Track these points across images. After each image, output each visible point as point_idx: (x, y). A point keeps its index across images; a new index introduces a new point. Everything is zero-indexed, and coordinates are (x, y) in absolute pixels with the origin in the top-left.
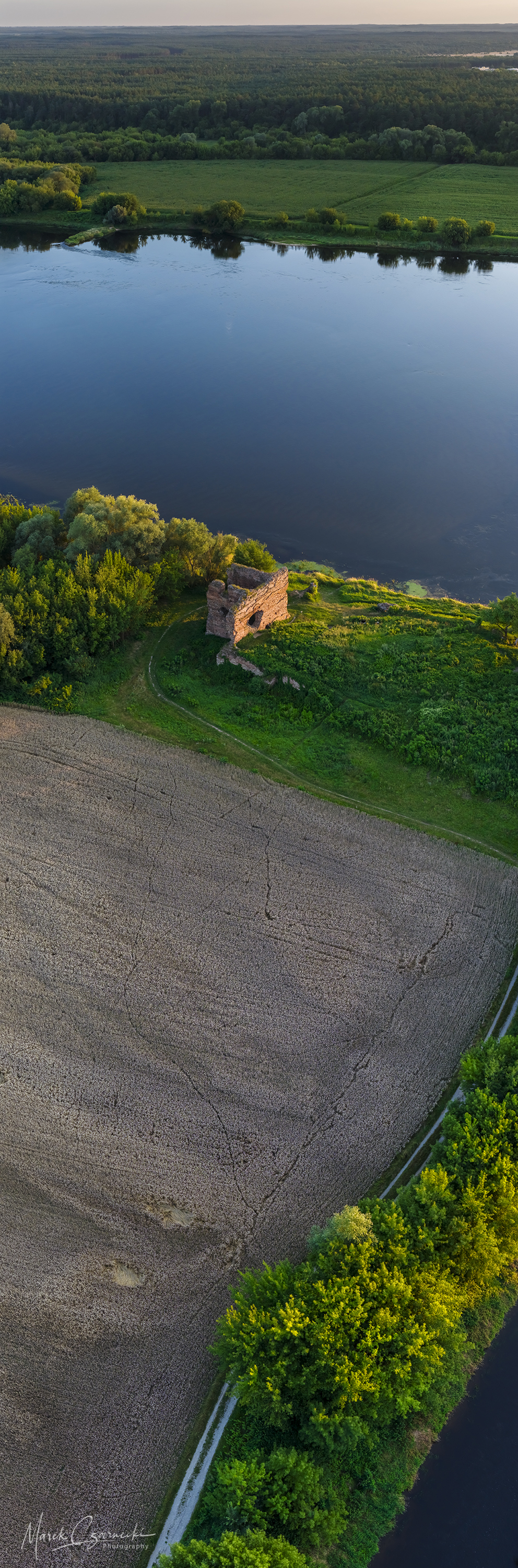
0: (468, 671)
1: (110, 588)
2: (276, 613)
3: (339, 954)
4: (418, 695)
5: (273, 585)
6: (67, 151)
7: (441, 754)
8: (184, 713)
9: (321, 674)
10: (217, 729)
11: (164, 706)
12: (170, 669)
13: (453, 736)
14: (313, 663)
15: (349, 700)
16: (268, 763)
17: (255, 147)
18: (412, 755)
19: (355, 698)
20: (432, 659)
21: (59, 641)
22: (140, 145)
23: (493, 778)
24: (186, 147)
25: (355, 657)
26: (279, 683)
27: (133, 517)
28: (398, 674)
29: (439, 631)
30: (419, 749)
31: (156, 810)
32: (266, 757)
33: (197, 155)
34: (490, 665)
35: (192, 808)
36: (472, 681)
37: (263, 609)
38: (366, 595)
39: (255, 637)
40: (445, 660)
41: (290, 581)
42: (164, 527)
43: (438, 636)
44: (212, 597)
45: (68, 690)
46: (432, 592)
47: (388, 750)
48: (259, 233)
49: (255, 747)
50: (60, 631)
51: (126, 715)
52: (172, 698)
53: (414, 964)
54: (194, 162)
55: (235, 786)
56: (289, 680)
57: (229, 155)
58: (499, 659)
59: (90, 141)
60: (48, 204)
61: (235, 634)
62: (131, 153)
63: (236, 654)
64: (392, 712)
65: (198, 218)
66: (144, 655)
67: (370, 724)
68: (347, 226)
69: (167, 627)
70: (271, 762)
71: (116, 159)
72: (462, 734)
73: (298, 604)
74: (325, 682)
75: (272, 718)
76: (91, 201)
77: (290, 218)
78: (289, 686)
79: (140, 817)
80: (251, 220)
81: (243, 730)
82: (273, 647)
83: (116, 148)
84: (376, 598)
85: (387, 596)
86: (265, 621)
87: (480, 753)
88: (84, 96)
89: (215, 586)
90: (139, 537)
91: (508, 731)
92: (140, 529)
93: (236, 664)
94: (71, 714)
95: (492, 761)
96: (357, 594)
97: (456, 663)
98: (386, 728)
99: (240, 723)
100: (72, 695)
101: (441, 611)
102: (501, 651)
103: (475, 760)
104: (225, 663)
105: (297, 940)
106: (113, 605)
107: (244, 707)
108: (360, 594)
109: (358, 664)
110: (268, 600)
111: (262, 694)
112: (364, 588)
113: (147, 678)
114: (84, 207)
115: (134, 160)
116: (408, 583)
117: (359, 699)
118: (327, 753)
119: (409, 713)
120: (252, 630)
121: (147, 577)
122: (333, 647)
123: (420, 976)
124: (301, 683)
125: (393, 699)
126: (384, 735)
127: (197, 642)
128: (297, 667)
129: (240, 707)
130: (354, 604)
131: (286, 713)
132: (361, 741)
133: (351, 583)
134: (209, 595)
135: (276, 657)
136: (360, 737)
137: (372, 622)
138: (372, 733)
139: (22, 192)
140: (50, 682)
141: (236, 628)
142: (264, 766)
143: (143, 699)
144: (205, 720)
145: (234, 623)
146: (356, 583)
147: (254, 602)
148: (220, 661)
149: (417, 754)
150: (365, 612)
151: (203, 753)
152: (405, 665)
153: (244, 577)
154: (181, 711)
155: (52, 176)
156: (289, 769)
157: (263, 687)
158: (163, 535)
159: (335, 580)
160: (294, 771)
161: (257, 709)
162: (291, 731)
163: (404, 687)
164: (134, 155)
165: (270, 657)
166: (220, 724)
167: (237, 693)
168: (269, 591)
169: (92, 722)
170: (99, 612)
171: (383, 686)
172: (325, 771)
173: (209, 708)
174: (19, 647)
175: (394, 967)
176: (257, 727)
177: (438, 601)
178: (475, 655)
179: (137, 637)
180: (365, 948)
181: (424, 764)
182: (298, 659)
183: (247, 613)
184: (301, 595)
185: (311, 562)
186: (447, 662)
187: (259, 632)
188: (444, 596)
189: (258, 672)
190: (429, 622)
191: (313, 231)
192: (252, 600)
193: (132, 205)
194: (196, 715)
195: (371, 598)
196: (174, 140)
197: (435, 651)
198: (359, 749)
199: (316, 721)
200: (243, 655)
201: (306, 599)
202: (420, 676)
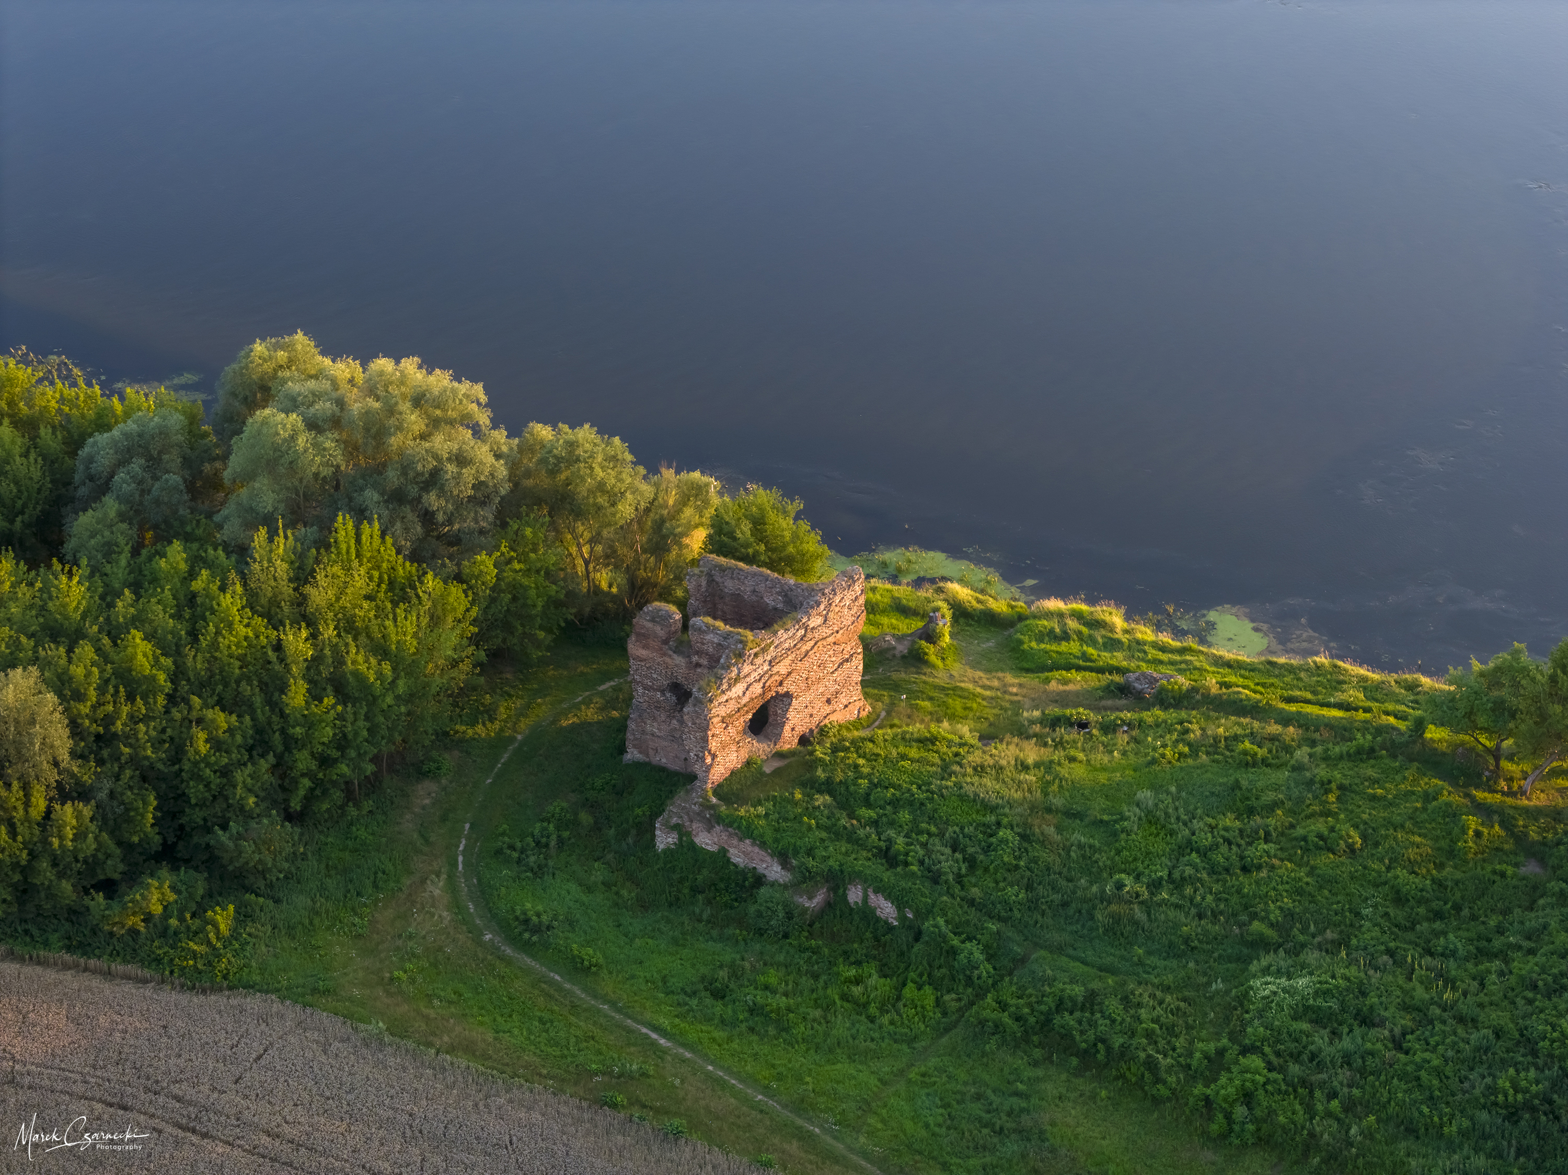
0: (1389, 869)
1: (348, 626)
2: (829, 701)
5: (819, 620)
7: (1311, 1112)
8: (560, 989)
9: (959, 878)
10: (654, 1036)
11: (501, 969)
12: (519, 861)
13: (1347, 1060)
14: (937, 845)
15: (1043, 953)
16: (804, 1137)
18: (1228, 1116)
19: (1060, 949)
20: (1283, 834)
21: (199, 778)
25: (1059, 829)
27: (414, 420)
28: (1183, 879)
29: (1302, 754)
30: (1248, 1098)
32: (799, 1122)
34: (1451, 853)
36: (1399, 899)
37: (792, 689)
38: (1091, 651)
39: (767, 770)
40: (1320, 837)
41: (871, 608)
42: (505, 449)
43: (1298, 768)
44: (643, 653)
45: (223, 918)
46: (1284, 641)
47: (1157, 1101)
49: (766, 1090)
50: (203, 748)
51: (389, 994)
52: (526, 947)
56: (866, 898)
58: (1478, 834)
61: (709, 760)
63: (713, 820)
64: (1167, 989)
66: (444, 819)
67: (1103, 1025)
69: (512, 739)
70: (811, 1135)
72: (1372, 1054)
73: (895, 676)
74: (972, 903)
75: (817, 1005)
78: (867, 914)
81: (730, 1039)
82: (821, 800)
84: (1118, 658)
85: (1152, 653)
86: (796, 724)
87: (1426, 1110)
89: (653, 620)
90: (433, 480)
91: (1510, 1044)
92: (436, 457)
93: (713, 848)
94: (230, 988)
95: (1462, 1133)
96: (1064, 647)
97: (1351, 849)
98: (1149, 1034)
99: (723, 1021)
100: (235, 935)
101: (1309, 696)
102: (1482, 809)
103: (1411, 1131)
104: (680, 844)
106: (356, 674)
107: (736, 973)
108: (1073, 647)
109: (1067, 850)
110: (806, 663)
111: (786, 936)
112: (1085, 630)
113: (452, 887)
116: (1212, 616)
117: (1071, 952)
118: (976, 1109)
119: (1217, 992)
120: (760, 748)
121: (456, 595)
122: (994, 800)
124: (900, 904)
125: (1171, 951)
126: (1143, 1055)
127: (599, 783)
128: (888, 857)
129: (723, 974)
130: (1056, 674)
131: (857, 990)
132: (1078, 1073)
133: (1049, 615)
134: (634, 648)
135: (827, 829)
136: (1074, 1061)
137: (1109, 728)
138: (1109, 1049)
140: (172, 897)
141: (713, 745)
142: (793, 1147)
143: (440, 949)
144: (619, 1010)
145: (707, 728)
146: (1060, 615)
147: (766, 667)
148: (664, 840)
149: (1240, 1111)
150: (1089, 699)
151: (614, 1106)
152: (1203, 853)
153: (737, 597)
154: (551, 983)
156: (865, 1155)
157: (789, 916)
158: (502, 471)
159: (999, 606)
161: (773, 980)
162: (873, 1046)
163: (1200, 916)
165: (810, 828)
166: (665, 1022)
167: (715, 933)
168: (809, 635)
169: (292, 1013)
170: (315, 695)
171: (1139, 914)
172: (972, 1162)
173: (633, 977)
174: (82, 794)
176: (772, 1031)
177: (1300, 668)
178: (1408, 824)
179: (425, 768)
181: (1263, 1141)
182: (891, 833)
183: (745, 700)
184: (902, 648)
185: (931, 554)
186: (1326, 844)
187: (780, 755)
188: (1317, 653)
189: (774, 871)
190: (1274, 728)
192: (759, 661)
194: (595, 997)
197: (1292, 812)
198: (1073, 1095)
199: (945, 1014)
200: (731, 823)
201: (916, 659)
202: (1247, 884)
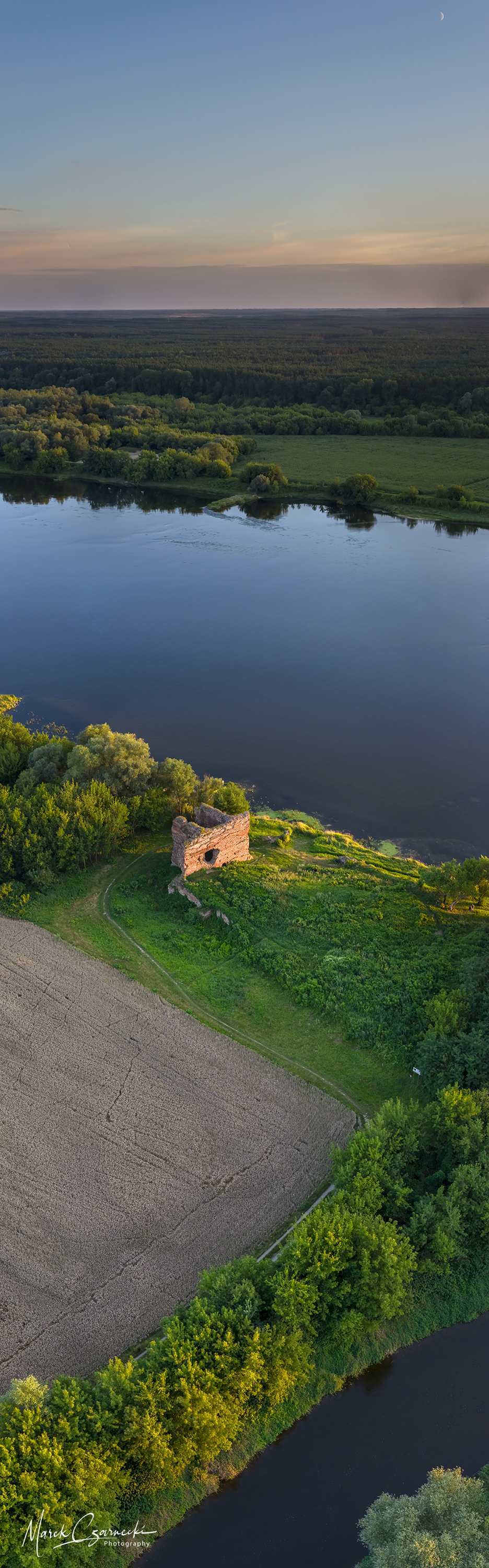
0: (388, 927)
1: (86, 814)
2: (235, 854)
3: (155, 1162)
4: (330, 944)
5: (231, 827)
6: (237, 424)
7: (327, 998)
8: (119, 931)
9: (250, 913)
10: (141, 949)
11: (104, 923)
12: (124, 892)
13: (344, 984)
14: (246, 902)
15: (266, 939)
16: (171, 985)
17: (415, 425)
18: (301, 996)
19: (272, 939)
20: (360, 912)
21: (26, 854)
22: (305, 420)
23: (365, 1027)
24: (348, 423)
25: (287, 901)
26: (213, 917)
27: (123, 752)
28: (320, 922)
29: (377, 887)
30: (308, 992)
31: (53, 1012)
32: (172, 980)
33: (358, 431)
34: (412, 925)
35: (85, 1014)
36: (387, 937)
37: (219, 848)
38: (335, 848)
39: (207, 872)
40: (371, 915)
41: (253, 825)
42: (152, 765)
43: (375, 891)
44: (175, 832)
45: (25, 898)
46: (404, 853)
47: (284, 989)
48: (389, 507)
49: (167, 970)
50: (28, 845)
51: (67, 926)
52: (114, 918)
53: (219, 1182)
54: (354, 437)
55: (132, 1002)
56: (221, 915)
57: (390, 431)
58: (425, 920)
59: (261, 414)
60: (202, 471)
61: (185, 867)
62: (297, 428)
63: (184, 886)
64: (299, 955)
65: (334, 490)
66: (108, 877)
67: (274, 963)
68: (473, 503)
69: (141, 855)
70: (174, 985)
71: (282, 433)
72: (352, 983)
73: (267, 849)
74: (250, 920)
75: (194, 946)
76: (240, 470)
77: (420, 493)
78: (221, 921)
79: (37, 1016)
80: (383, 494)
81: (163, 953)
82: (218, 883)
83: (283, 422)
84: (344, 852)
85: (355, 851)
86: (220, 860)
87: (361, 1003)
88: (268, 374)
89: (178, 822)
90: (126, 772)
91: (398, 986)
92: (127, 765)
93: (184, 895)
94: (22, 919)
95: (370, 1012)
96: (327, 846)
97: (379, 919)
98: (287, 968)
99: (163, 948)
100: (29, 903)
101: (400, 870)
102: (430, 912)
103: (355, 1009)
104: (175, 893)
105: (123, 1143)
106: (82, 828)
107: (173, 933)
108: (330, 847)
109: (286, 908)
110: (225, 841)
111: (194, 924)
112: (336, 841)
113: (100, 898)
114: (233, 476)
115: (299, 434)
116: (383, 842)
117: (275, 940)
118: (227, 984)
119: (315, 958)
120: (206, 865)
121: (123, 809)
122: (270, 889)
123: (219, 1193)
124: (230, 919)
125: (306, 944)
126: (283, 974)
127: (159, 871)
128: (230, 903)
129: (170, 933)
130: (320, 854)
131: (207, 943)
132: (263, 977)
133: (327, 835)
134: (173, 830)
135: (216, 893)
136: (263, 973)
137: (322, 872)
138: (274, 971)
139: (179, 460)
140: (11, 890)
141: (187, 862)
142: (166, 988)
143: (89, 915)
144: (134, 940)
145: (184, 857)
146: (330, 836)
147: (208, 840)
148: (171, 891)
149: (305, 995)
150: (323, 863)
151: (117, 968)
152: (329, 914)
153: (209, 817)
154: (117, 929)
155: (209, 446)
156: (187, 993)
157: (196, 918)
159: (312, 831)
160: (190, 996)
161: (184, 937)
162: (205, 960)
163: (320, 934)
164: (299, 429)
165: (210, 892)
166: (145, 945)
167: (174, 921)
168: (226, 832)
169: (36, 928)
170: (67, 832)
171: (300, 930)
172: (218, 999)
173: (143, 931)
175: (199, 1182)
176: (177, 952)
177: (402, 861)
178: (402, 914)
179: (109, 861)
180: (181, 1159)
181: (310, 1006)
182: (234, 896)
183: (199, 850)
184: (273, 841)
186: (371, 916)
187: (214, 869)
188: (409, 857)
189: (199, 904)
190: (374, 878)
191: (440, 506)
192: (206, 837)
193: (277, 476)
194: (129, 935)
195: (340, 851)
196: (339, 416)
197: (366, 905)
198: (259, 984)
199: (231, 954)
200: (187, 887)
201: (276, 845)
202: (338, 925)
